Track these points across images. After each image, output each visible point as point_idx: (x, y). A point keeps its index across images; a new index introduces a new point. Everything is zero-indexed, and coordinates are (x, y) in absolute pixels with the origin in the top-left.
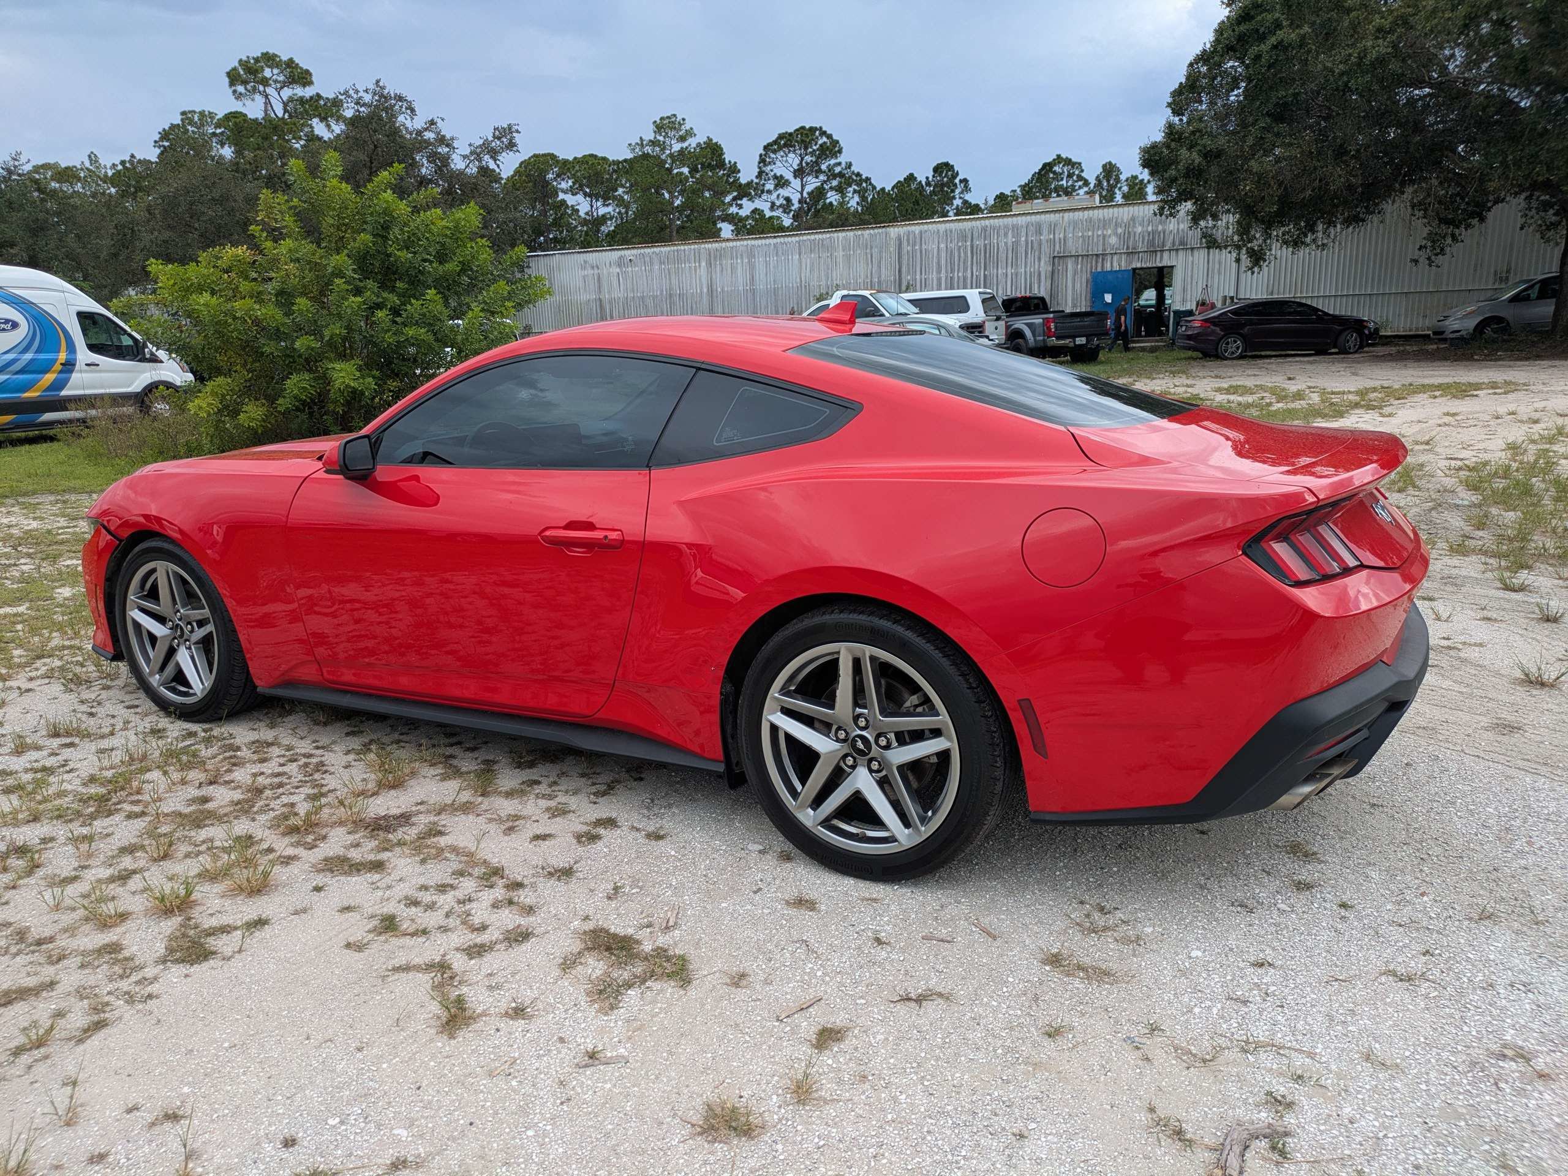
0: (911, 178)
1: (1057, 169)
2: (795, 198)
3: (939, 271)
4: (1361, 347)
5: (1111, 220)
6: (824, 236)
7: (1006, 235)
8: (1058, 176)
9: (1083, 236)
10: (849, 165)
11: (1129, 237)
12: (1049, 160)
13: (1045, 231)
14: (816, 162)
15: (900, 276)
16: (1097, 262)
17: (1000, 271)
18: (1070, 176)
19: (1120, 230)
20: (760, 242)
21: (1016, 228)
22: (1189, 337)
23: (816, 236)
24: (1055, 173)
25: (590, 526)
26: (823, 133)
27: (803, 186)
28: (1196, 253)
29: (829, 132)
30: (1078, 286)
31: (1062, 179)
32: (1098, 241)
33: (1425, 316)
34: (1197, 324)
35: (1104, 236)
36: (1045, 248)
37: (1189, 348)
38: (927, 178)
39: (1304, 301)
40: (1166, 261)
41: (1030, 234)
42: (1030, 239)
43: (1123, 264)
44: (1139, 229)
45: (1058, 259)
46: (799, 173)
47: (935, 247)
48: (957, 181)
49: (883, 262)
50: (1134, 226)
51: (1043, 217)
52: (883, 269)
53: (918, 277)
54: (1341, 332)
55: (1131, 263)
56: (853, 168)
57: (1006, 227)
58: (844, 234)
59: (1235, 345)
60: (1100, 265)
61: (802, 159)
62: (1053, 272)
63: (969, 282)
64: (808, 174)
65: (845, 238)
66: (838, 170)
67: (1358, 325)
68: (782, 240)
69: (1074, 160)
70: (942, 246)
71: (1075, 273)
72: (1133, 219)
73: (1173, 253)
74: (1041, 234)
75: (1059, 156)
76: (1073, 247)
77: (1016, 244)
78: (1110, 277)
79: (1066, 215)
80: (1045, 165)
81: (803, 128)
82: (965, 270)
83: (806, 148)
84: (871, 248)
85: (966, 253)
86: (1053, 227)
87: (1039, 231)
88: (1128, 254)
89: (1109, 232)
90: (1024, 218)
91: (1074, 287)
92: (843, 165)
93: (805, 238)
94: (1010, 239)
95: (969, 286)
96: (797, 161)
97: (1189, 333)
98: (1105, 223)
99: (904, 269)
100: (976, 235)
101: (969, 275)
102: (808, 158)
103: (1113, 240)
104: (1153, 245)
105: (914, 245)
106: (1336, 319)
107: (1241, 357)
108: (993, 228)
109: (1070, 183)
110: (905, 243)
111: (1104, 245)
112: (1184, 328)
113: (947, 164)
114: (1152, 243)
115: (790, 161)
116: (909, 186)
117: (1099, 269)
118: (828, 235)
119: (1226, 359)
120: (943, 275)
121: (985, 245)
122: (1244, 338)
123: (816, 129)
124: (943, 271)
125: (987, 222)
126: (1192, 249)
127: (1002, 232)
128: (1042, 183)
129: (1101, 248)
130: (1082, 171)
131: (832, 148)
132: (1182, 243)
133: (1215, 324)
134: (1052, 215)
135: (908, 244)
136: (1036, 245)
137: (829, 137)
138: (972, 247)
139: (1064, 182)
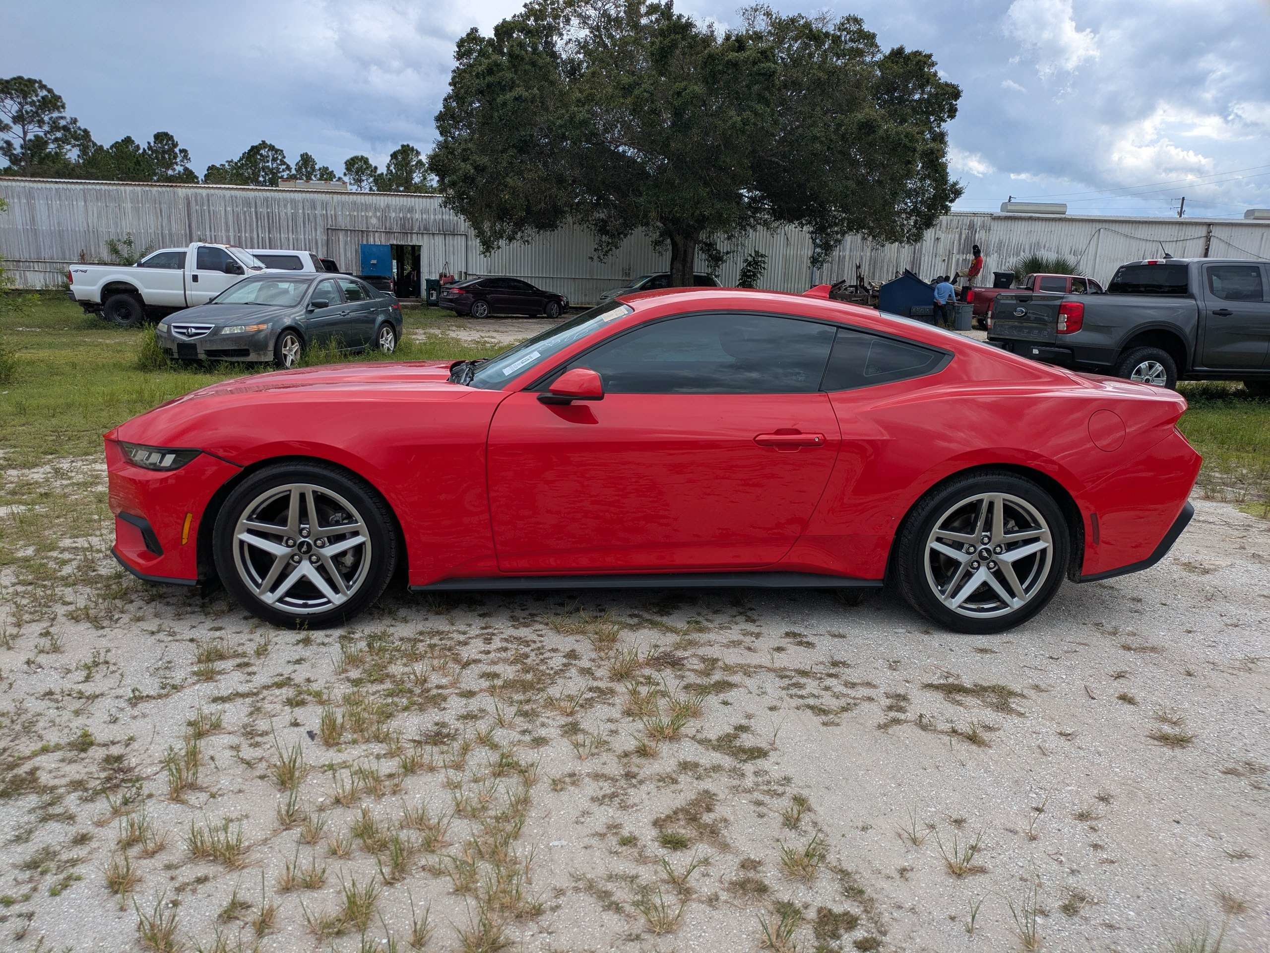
0: (128, 140)
1: (262, 152)
2: (17, 143)
3: (227, 230)
4: (560, 314)
5: (371, 205)
6: (111, 187)
7: (285, 206)
8: (264, 158)
9: (350, 215)
10: (74, 121)
11: (386, 220)
12: (256, 144)
13: (319, 207)
14: (37, 112)
15: (190, 231)
16: (362, 237)
17: (282, 235)
18: (274, 160)
19: (378, 214)
20: (39, 185)
21: (293, 202)
22: (451, 301)
23: (102, 187)
24: (261, 155)
25: (798, 432)
26: (43, 87)
27: (25, 133)
28: (436, 237)
29: (49, 87)
30: (349, 254)
31: (268, 162)
32: (362, 220)
33: (585, 295)
34: (456, 291)
35: (367, 217)
36: (320, 220)
37: (447, 308)
38: (149, 143)
39: (522, 279)
40: (415, 241)
41: (306, 208)
42: (306, 212)
43: (383, 240)
44: (393, 215)
45: (331, 231)
46: (19, 119)
47: (222, 209)
48: (177, 150)
49: (173, 218)
50: (389, 212)
51: (316, 195)
52: (173, 223)
53: (208, 233)
54: (548, 303)
55: (389, 239)
56: (78, 124)
57: (285, 200)
58: (131, 188)
59: (482, 308)
60: (365, 239)
61: (22, 107)
62: (328, 240)
63: (256, 241)
64: (30, 123)
65: (132, 192)
66: (62, 123)
67: (557, 299)
68: (65, 186)
69: (277, 147)
70: (229, 209)
71: (346, 243)
72: (388, 206)
73: (420, 236)
74: (315, 209)
75: (264, 142)
76: (343, 222)
77: (294, 217)
78: (374, 250)
79: (335, 196)
80: (253, 148)
81: (20, 78)
82: (251, 231)
83: (25, 98)
84: (160, 203)
85: (251, 217)
86: (325, 205)
87: (314, 207)
88: (386, 232)
89: (371, 214)
90: (300, 194)
91: (345, 255)
92: (69, 120)
93: (90, 187)
94: (290, 211)
95: (256, 246)
96: (16, 108)
97: (450, 297)
98: (366, 207)
99: (194, 225)
100: (259, 204)
101: (255, 236)
102: (28, 108)
103: (374, 221)
104: (404, 229)
105: (202, 205)
106: (543, 294)
107: (487, 317)
108: (273, 199)
109: (275, 165)
110: (193, 203)
111: (367, 223)
112: (445, 294)
113: (166, 134)
114: (403, 226)
115: (8, 107)
116: (127, 147)
117: (365, 242)
118: (115, 187)
119: (478, 318)
120: (231, 234)
121: (268, 213)
122: (488, 303)
123: (35, 81)
124: (231, 230)
125: (268, 194)
126: (433, 234)
127: (282, 204)
128: (251, 162)
129: (365, 226)
130: (284, 157)
131: (53, 102)
132: (425, 229)
133: (467, 292)
134: (324, 195)
135: (197, 204)
136: (311, 218)
137: (50, 91)
138: (256, 213)
139: (270, 164)
